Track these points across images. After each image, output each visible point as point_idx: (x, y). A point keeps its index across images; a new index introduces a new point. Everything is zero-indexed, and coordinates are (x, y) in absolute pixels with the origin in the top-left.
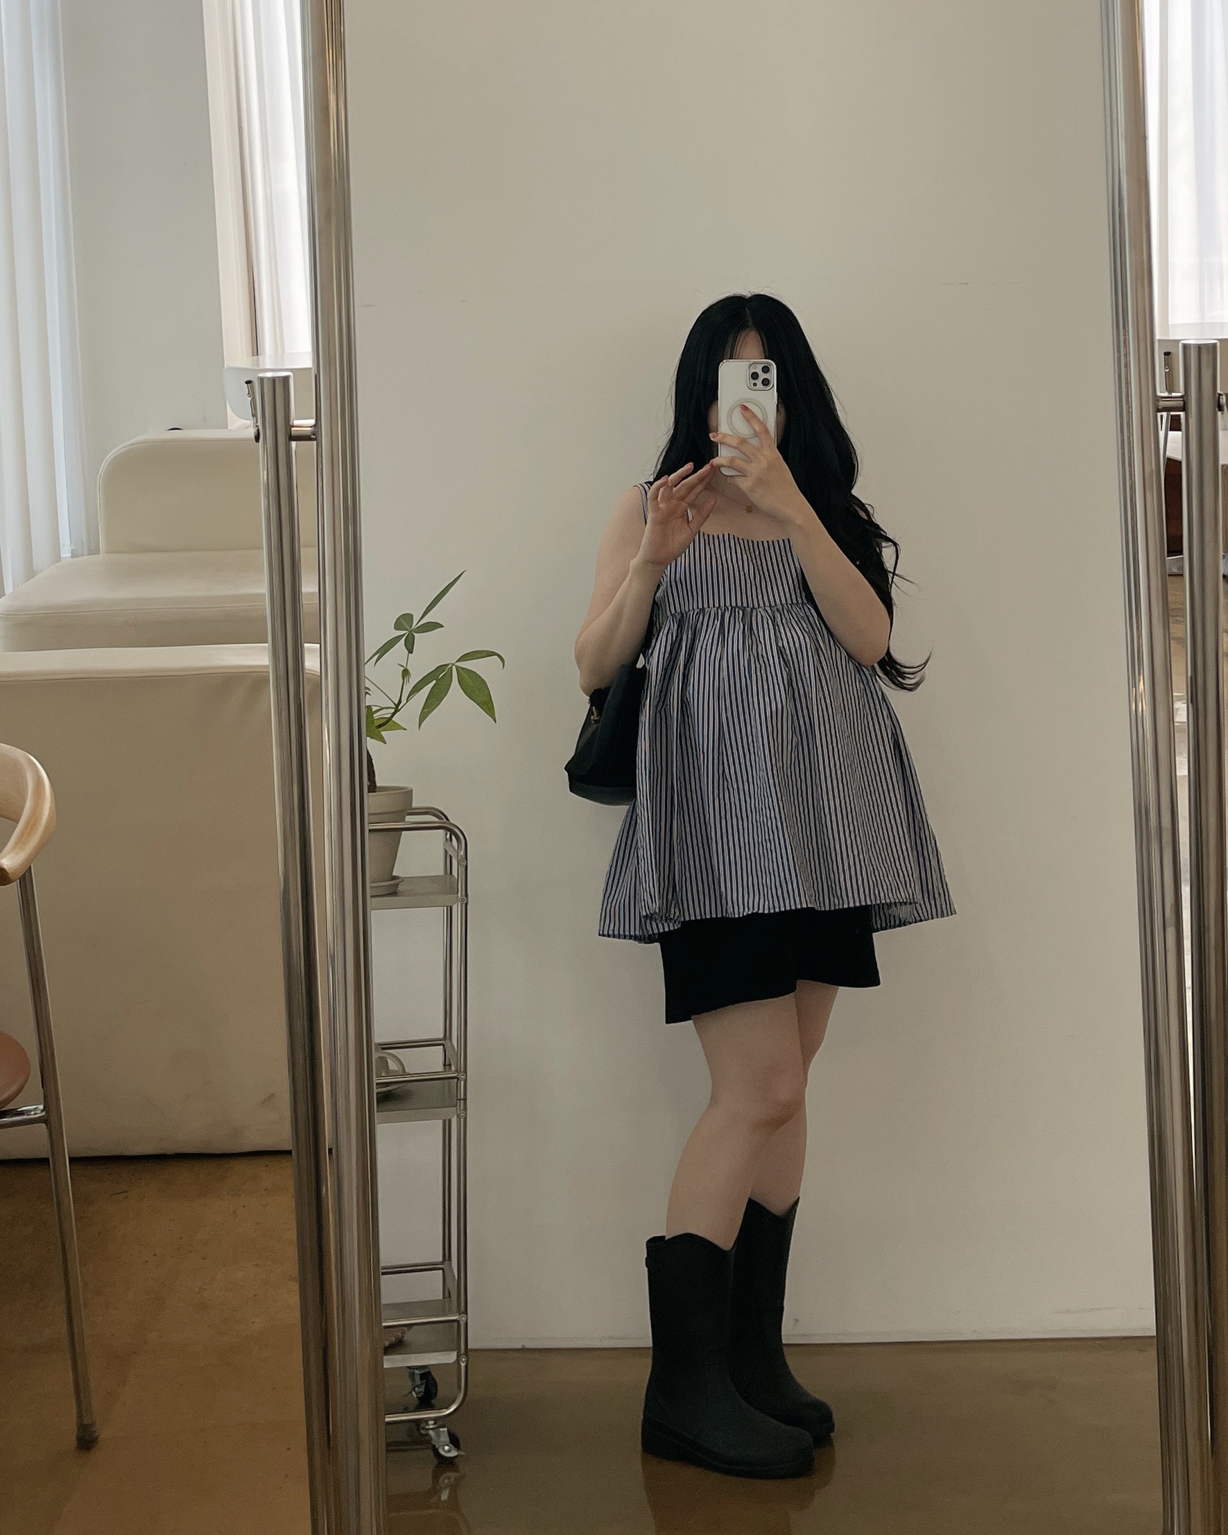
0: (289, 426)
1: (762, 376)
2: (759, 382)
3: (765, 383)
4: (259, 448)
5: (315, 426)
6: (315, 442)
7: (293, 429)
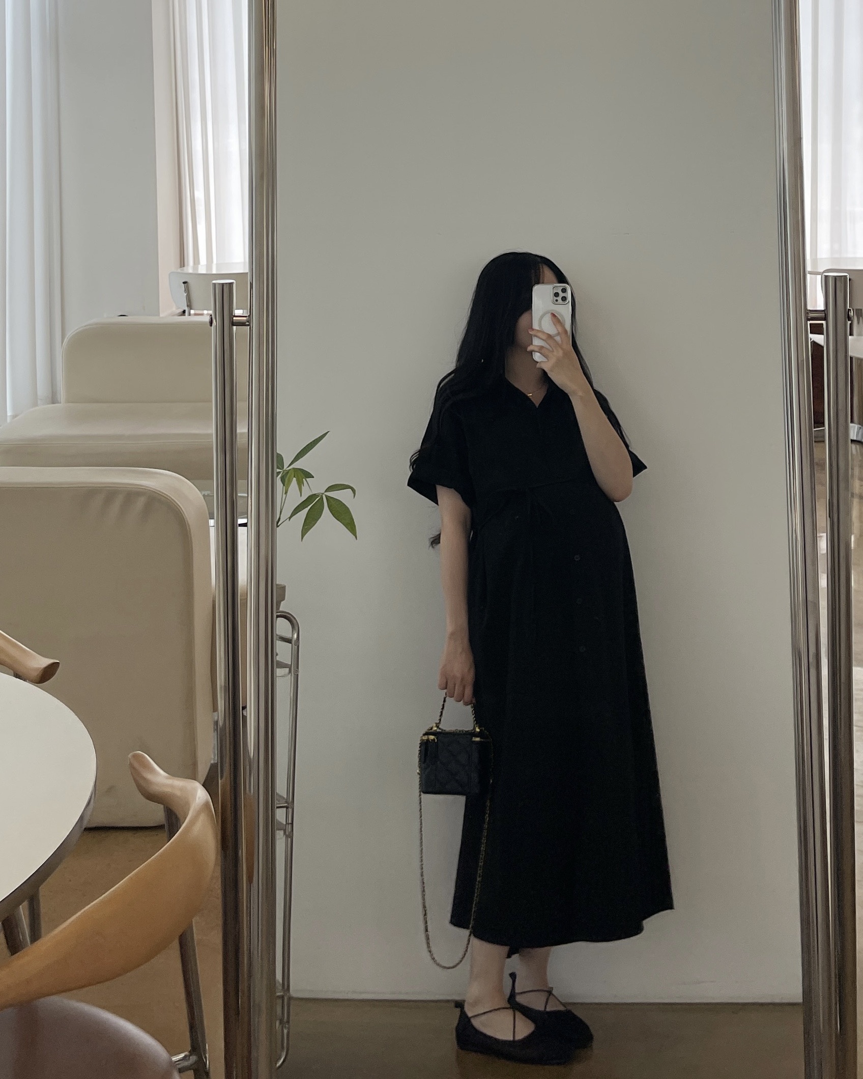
0: (232, 315)
1: (562, 295)
2: (559, 299)
3: (564, 299)
4: (211, 329)
5: (249, 316)
6: (249, 327)
7: (234, 318)
